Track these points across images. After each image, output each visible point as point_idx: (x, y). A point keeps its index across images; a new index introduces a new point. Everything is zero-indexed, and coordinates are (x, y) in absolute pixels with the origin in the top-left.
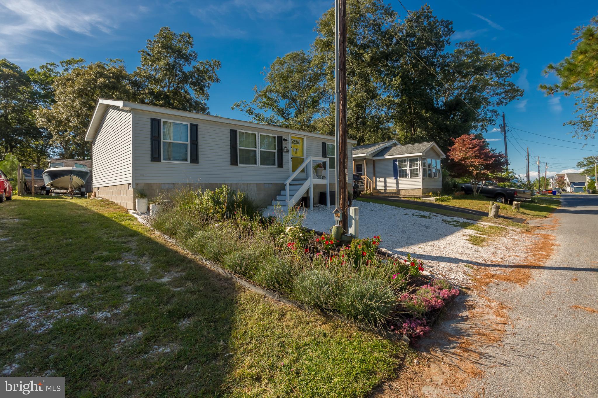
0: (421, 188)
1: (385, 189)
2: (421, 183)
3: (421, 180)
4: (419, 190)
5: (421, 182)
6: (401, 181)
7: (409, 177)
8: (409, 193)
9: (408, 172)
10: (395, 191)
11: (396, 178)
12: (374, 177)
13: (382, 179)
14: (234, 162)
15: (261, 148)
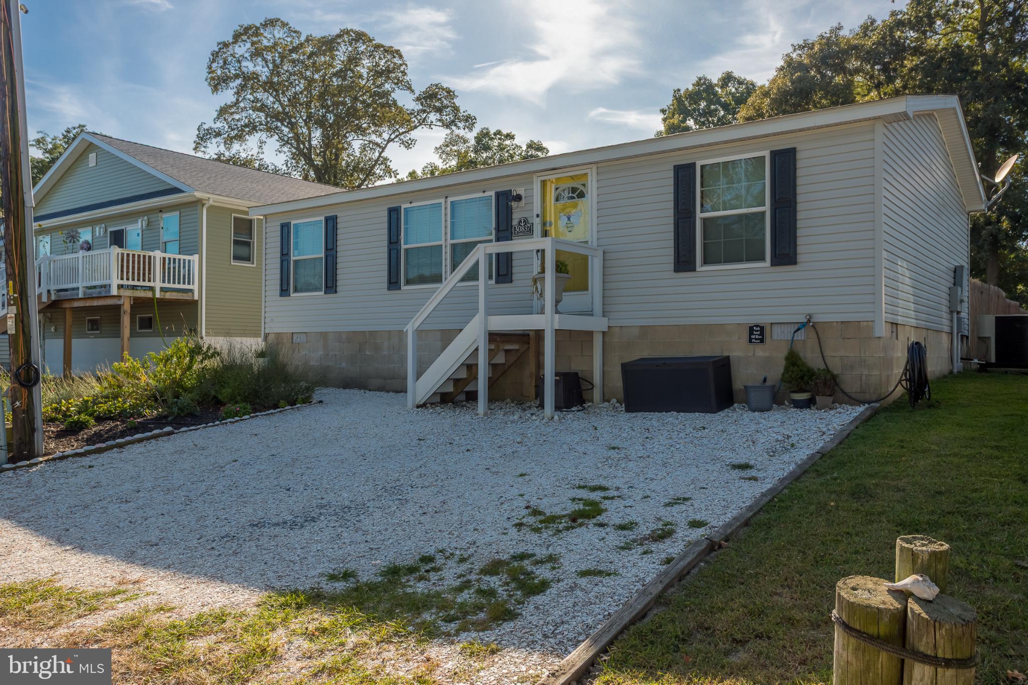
14: (393, 283)
15: (452, 238)
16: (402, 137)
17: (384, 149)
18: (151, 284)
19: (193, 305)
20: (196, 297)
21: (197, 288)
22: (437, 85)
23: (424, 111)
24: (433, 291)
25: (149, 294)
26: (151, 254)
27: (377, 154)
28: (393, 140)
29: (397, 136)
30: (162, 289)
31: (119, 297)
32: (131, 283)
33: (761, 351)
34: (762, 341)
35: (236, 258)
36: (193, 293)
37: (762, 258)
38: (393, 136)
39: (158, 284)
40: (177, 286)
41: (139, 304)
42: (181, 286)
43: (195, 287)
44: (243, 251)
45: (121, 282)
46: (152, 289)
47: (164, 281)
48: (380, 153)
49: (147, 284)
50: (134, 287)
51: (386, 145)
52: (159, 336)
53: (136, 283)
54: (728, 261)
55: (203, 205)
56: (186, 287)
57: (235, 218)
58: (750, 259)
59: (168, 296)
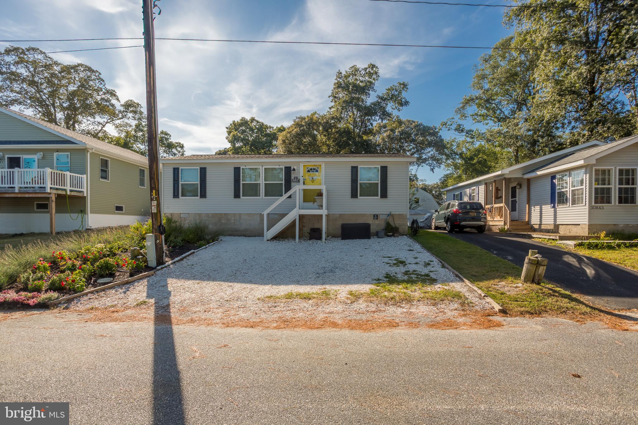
0: (587, 223)
1: (540, 225)
2: (587, 215)
3: (587, 210)
4: (584, 226)
5: (587, 212)
6: (561, 209)
7: (570, 204)
8: (570, 232)
9: (569, 196)
10: (552, 227)
11: (554, 207)
12: (527, 205)
13: (538, 208)
14: (237, 195)
15: (265, 181)
16: (114, 122)
17: (104, 126)
18: (65, 188)
19: (84, 198)
20: (85, 195)
21: (86, 190)
22: (131, 100)
23: (126, 112)
24: (278, 199)
25: (64, 193)
26: (65, 173)
27: (100, 128)
28: (109, 122)
29: (111, 121)
30: (71, 191)
31: (50, 193)
32: (56, 187)
33: (377, 222)
34: (377, 219)
35: (102, 177)
36: (83, 193)
37: (377, 196)
38: (109, 121)
39: (68, 188)
40: (76, 189)
41: (59, 197)
42: (78, 189)
43: (85, 190)
44: (104, 174)
45: (52, 186)
46: (65, 190)
47: (71, 187)
48: (102, 128)
49: (63, 187)
50: (57, 189)
51: (105, 124)
52: (68, 213)
53: (58, 187)
54: (367, 196)
55: (88, 151)
56: (80, 190)
57: (101, 159)
58: (374, 196)
59: (73, 194)
